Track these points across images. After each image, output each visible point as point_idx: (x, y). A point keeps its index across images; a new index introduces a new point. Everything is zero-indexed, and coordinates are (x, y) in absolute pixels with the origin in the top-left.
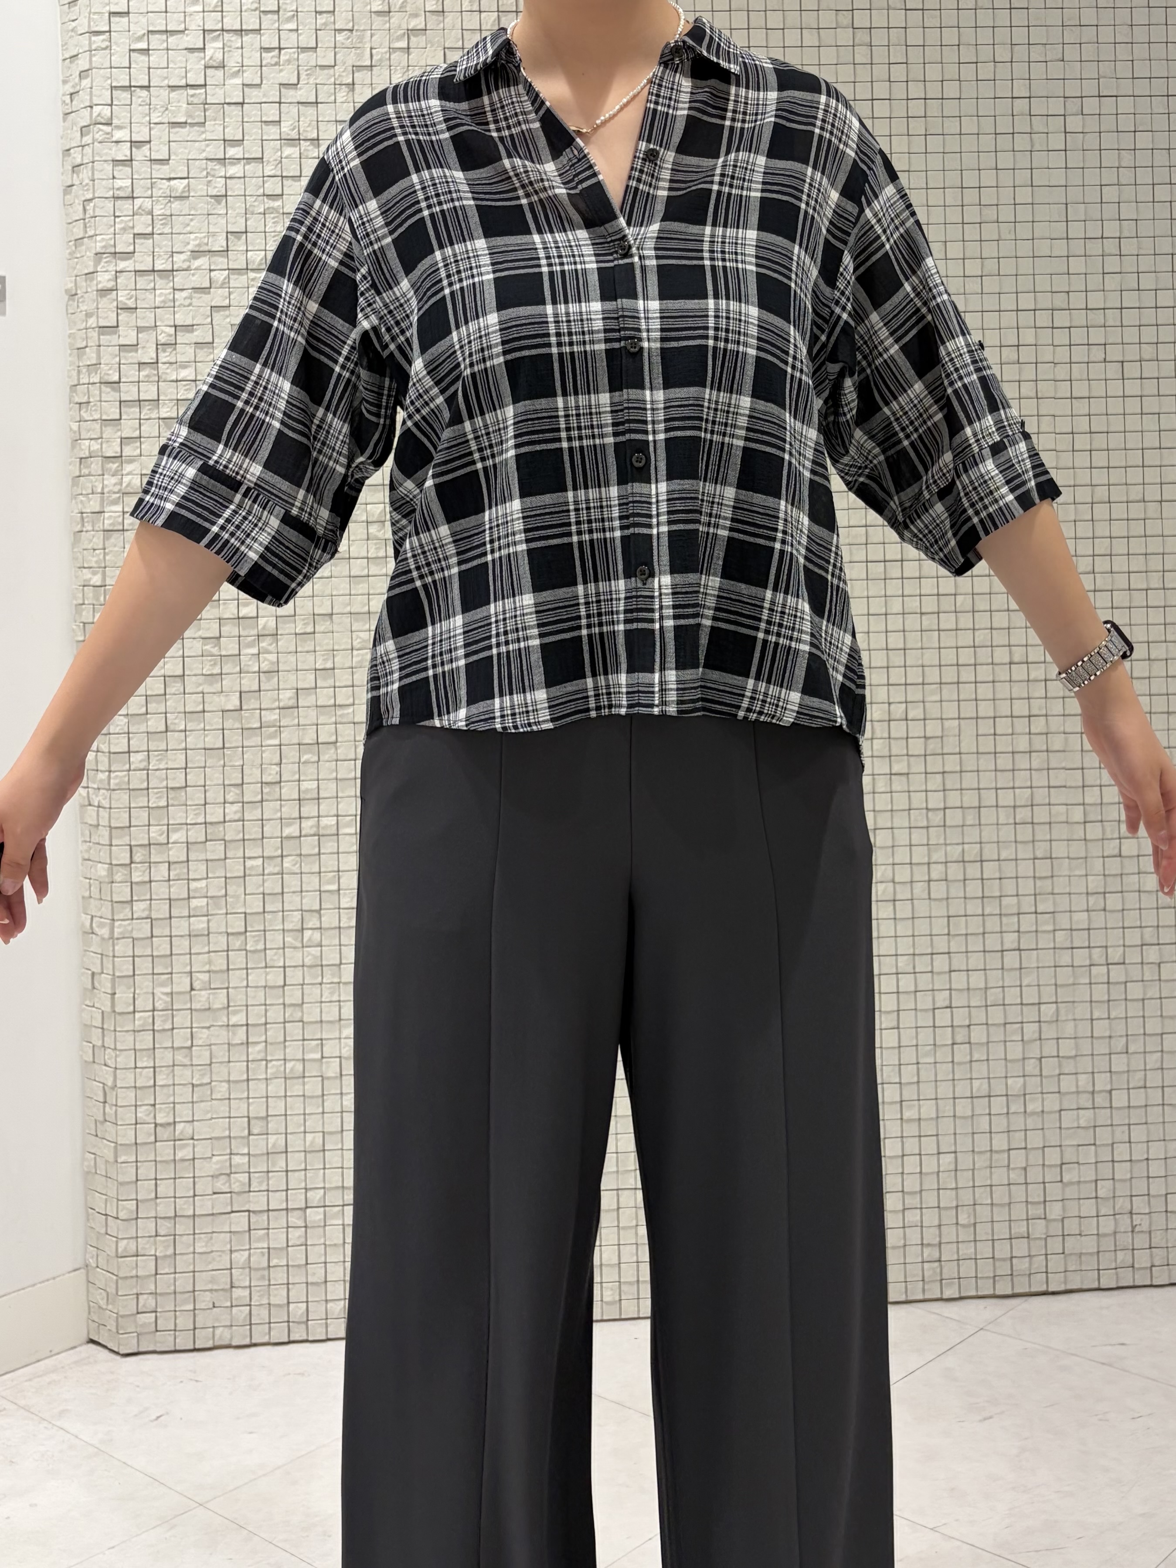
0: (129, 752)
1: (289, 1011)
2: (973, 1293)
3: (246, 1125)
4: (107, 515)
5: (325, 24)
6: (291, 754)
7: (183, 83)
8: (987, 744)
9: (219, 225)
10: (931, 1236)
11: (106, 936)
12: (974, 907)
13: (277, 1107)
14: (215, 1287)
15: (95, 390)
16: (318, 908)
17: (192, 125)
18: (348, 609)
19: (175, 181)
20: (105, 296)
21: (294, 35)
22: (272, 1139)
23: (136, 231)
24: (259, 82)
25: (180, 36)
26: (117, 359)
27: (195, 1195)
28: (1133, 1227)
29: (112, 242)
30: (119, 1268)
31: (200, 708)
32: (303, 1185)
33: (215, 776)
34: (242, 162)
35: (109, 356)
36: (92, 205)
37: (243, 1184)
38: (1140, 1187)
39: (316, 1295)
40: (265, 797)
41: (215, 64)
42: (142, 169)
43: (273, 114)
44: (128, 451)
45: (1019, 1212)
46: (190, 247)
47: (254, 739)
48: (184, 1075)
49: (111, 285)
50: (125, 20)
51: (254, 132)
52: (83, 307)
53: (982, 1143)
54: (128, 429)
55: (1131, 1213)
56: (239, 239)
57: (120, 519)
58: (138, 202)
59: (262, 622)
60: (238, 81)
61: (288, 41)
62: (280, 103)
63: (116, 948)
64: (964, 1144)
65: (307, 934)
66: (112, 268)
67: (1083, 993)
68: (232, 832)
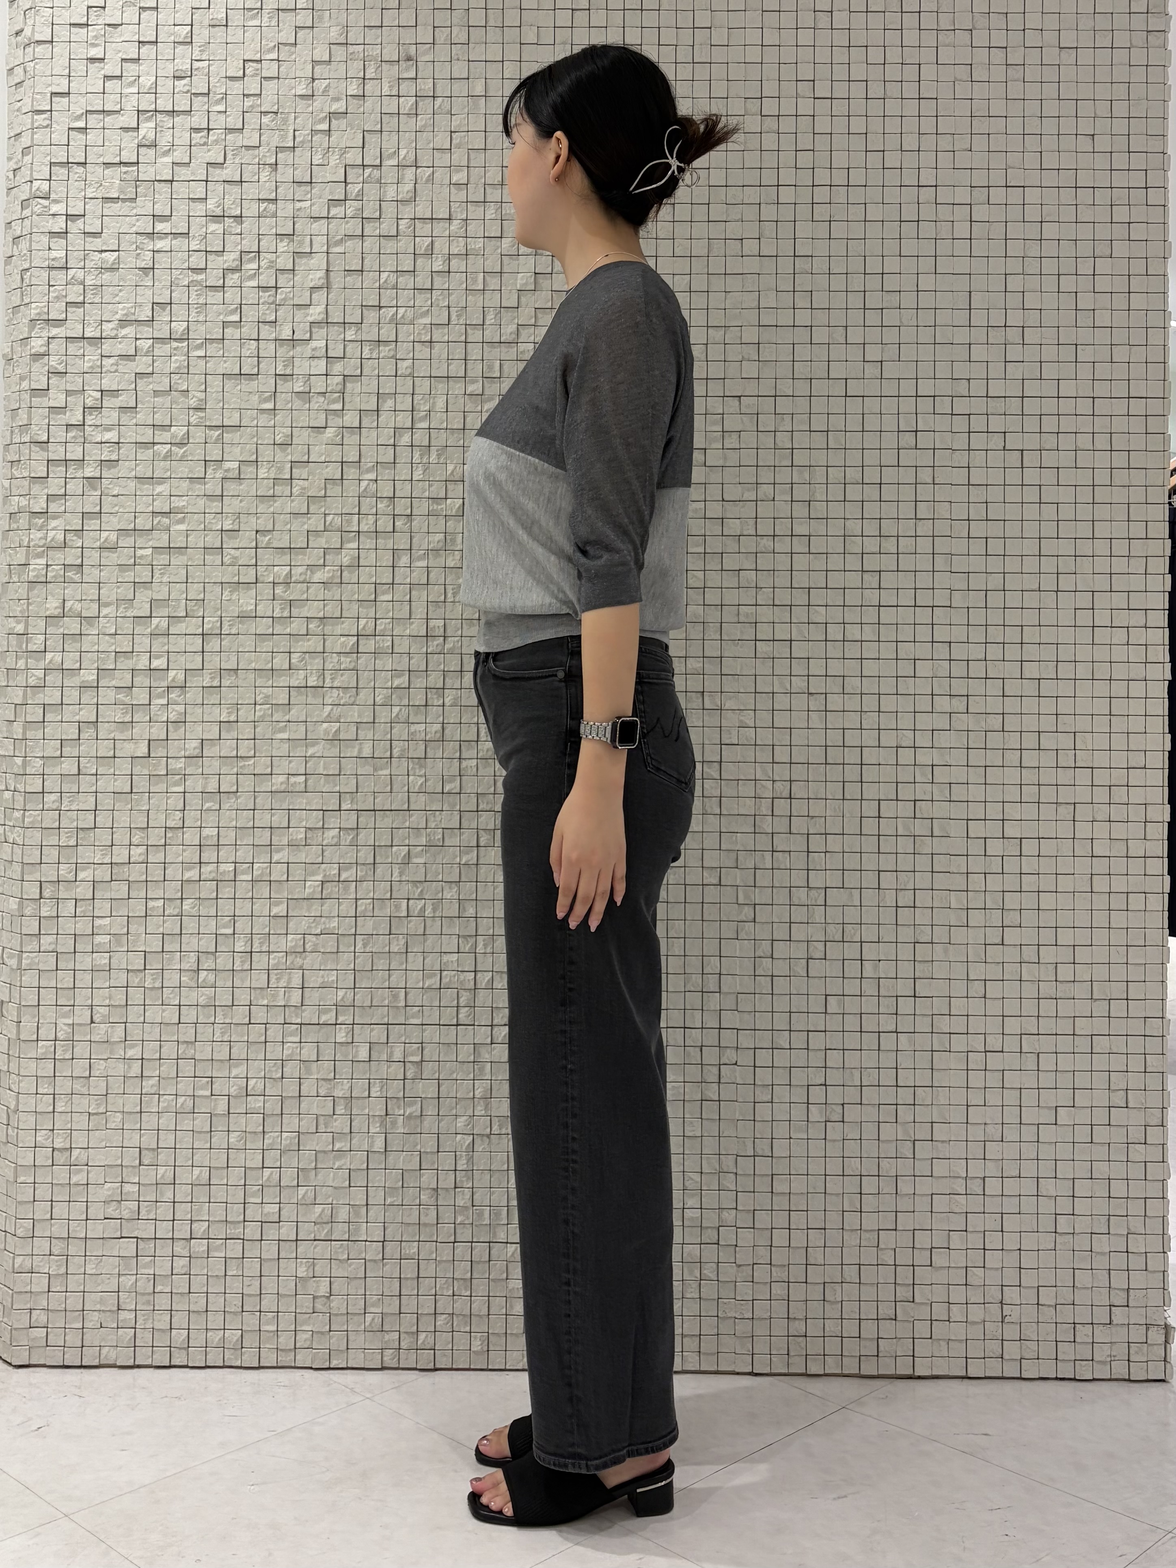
0: (43, 792)
1: (182, 1047)
2: (839, 1371)
3: (137, 1155)
4: (31, 567)
5: (251, 106)
6: (194, 801)
7: (117, 160)
8: (870, 826)
9: (146, 296)
10: (797, 1310)
11: (15, 967)
12: (852, 987)
13: (168, 1140)
14: (102, 1308)
15: (25, 449)
16: (214, 950)
17: (124, 200)
18: (253, 665)
19: (107, 253)
20: (38, 361)
21: (222, 117)
22: (161, 1170)
23: (68, 300)
24: (188, 161)
25: (116, 116)
26: (47, 421)
27: (87, 1219)
28: (1003, 1317)
29: (46, 310)
30: (15, 1282)
31: (111, 754)
32: (189, 1217)
33: (123, 819)
34: (170, 237)
35: (39, 418)
36: (28, 274)
37: (132, 1212)
38: (1011, 1277)
39: (198, 1323)
40: (168, 841)
41: (147, 143)
42: (76, 241)
43: (200, 192)
44: (53, 507)
45: (886, 1293)
46: (118, 317)
47: (160, 785)
48: (82, 1104)
49: (43, 350)
50: (65, 100)
51: (181, 209)
52: (18, 371)
53: (852, 1220)
54: (55, 486)
55: (1001, 1302)
56: (164, 310)
57: (44, 572)
58: (71, 272)
59: (172, 674)
60: (168, 159)
61: (218, 122)
62: (207, 181)
63: (23, 978)
64: (834, 1220)
65: (203, 975)
66: (45, 334)
67: (958, 1079)
68: (136, 873)
